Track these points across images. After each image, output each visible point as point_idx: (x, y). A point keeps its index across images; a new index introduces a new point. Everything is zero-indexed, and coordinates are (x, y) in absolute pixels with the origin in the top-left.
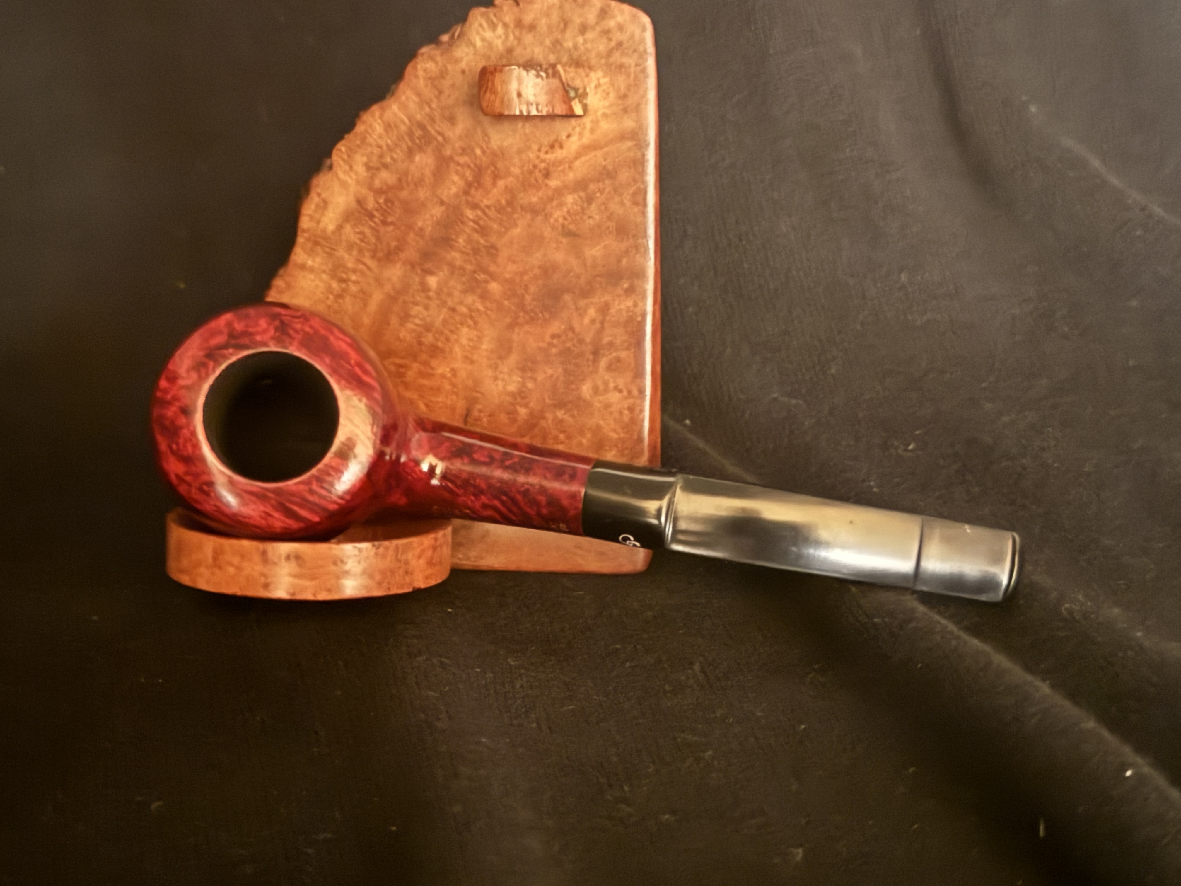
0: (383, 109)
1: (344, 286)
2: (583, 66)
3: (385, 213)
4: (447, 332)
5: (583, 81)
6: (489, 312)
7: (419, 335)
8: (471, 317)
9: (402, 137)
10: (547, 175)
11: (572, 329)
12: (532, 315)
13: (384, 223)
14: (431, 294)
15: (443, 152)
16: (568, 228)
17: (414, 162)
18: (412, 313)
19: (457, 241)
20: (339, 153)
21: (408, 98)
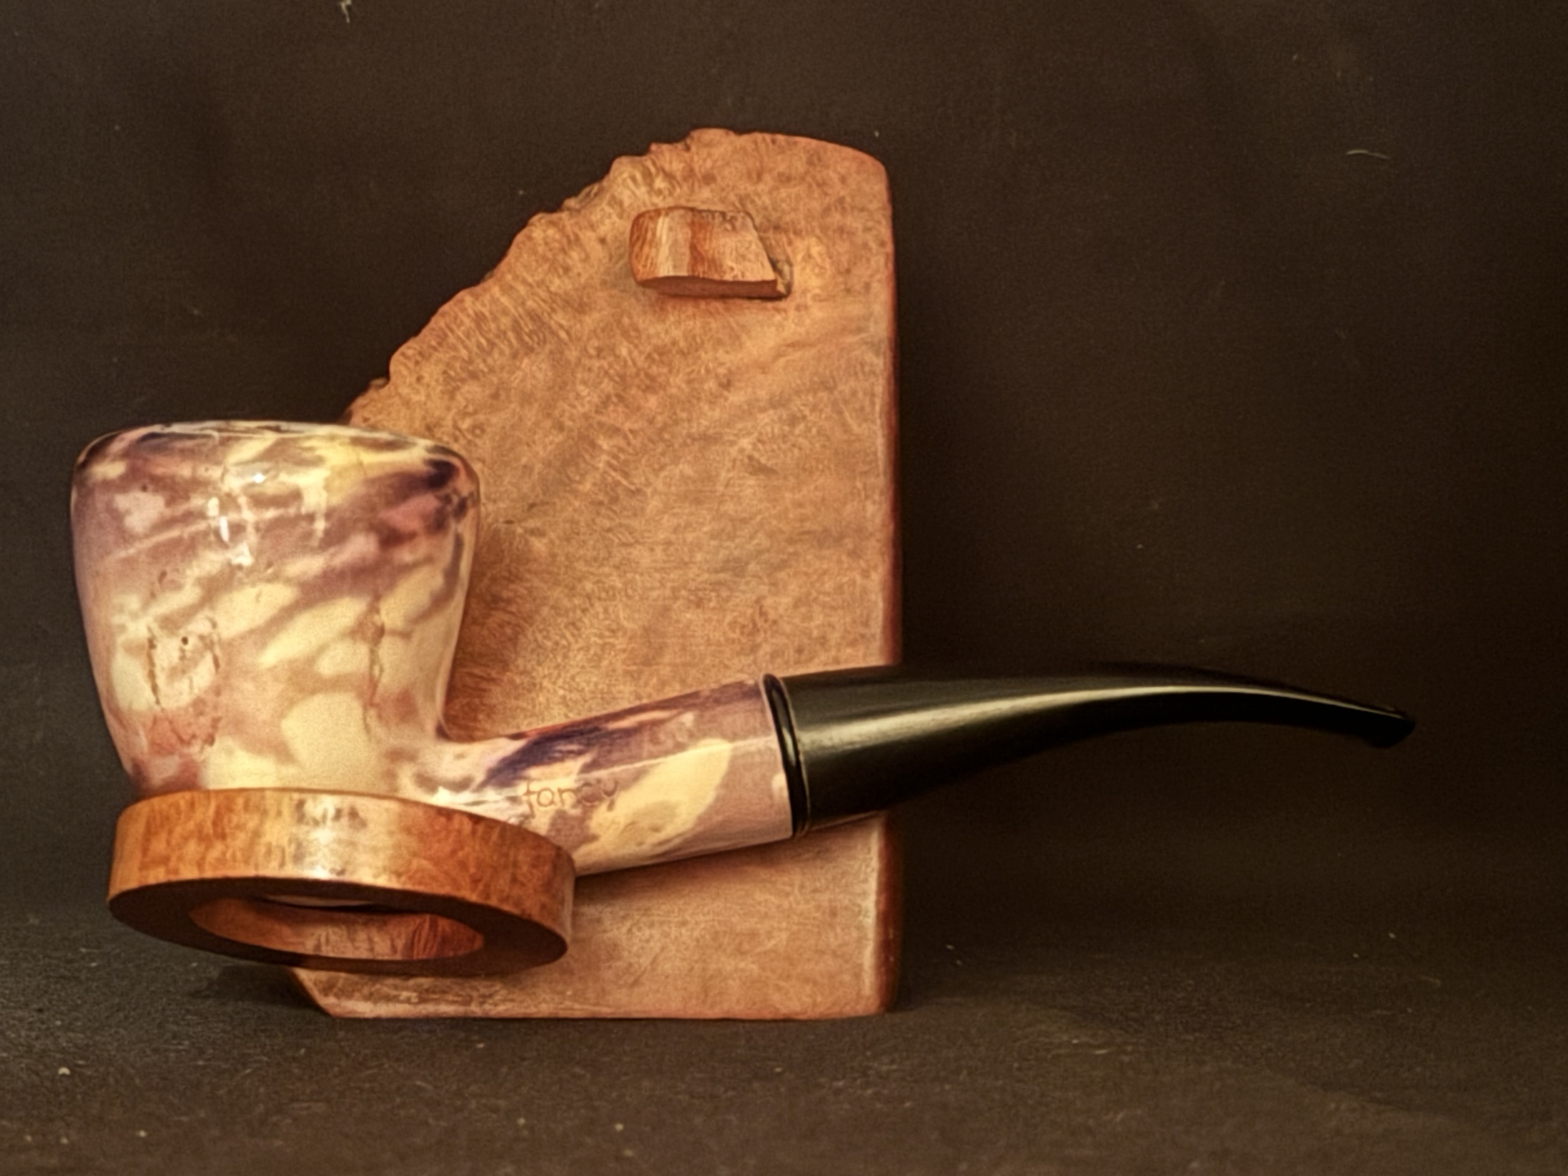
0: (475, 295)
2: (786, 232)
5: (785, 251)
9: (505, 335)
10: (727, 385)
11: (762, 614)
14: (537, 566)
15: (567, 352)
16: (759, 462)
17: (519, 368)
18: (505, 594)
19: (580, 482)
20: (402, 358)
21: (516, 277)
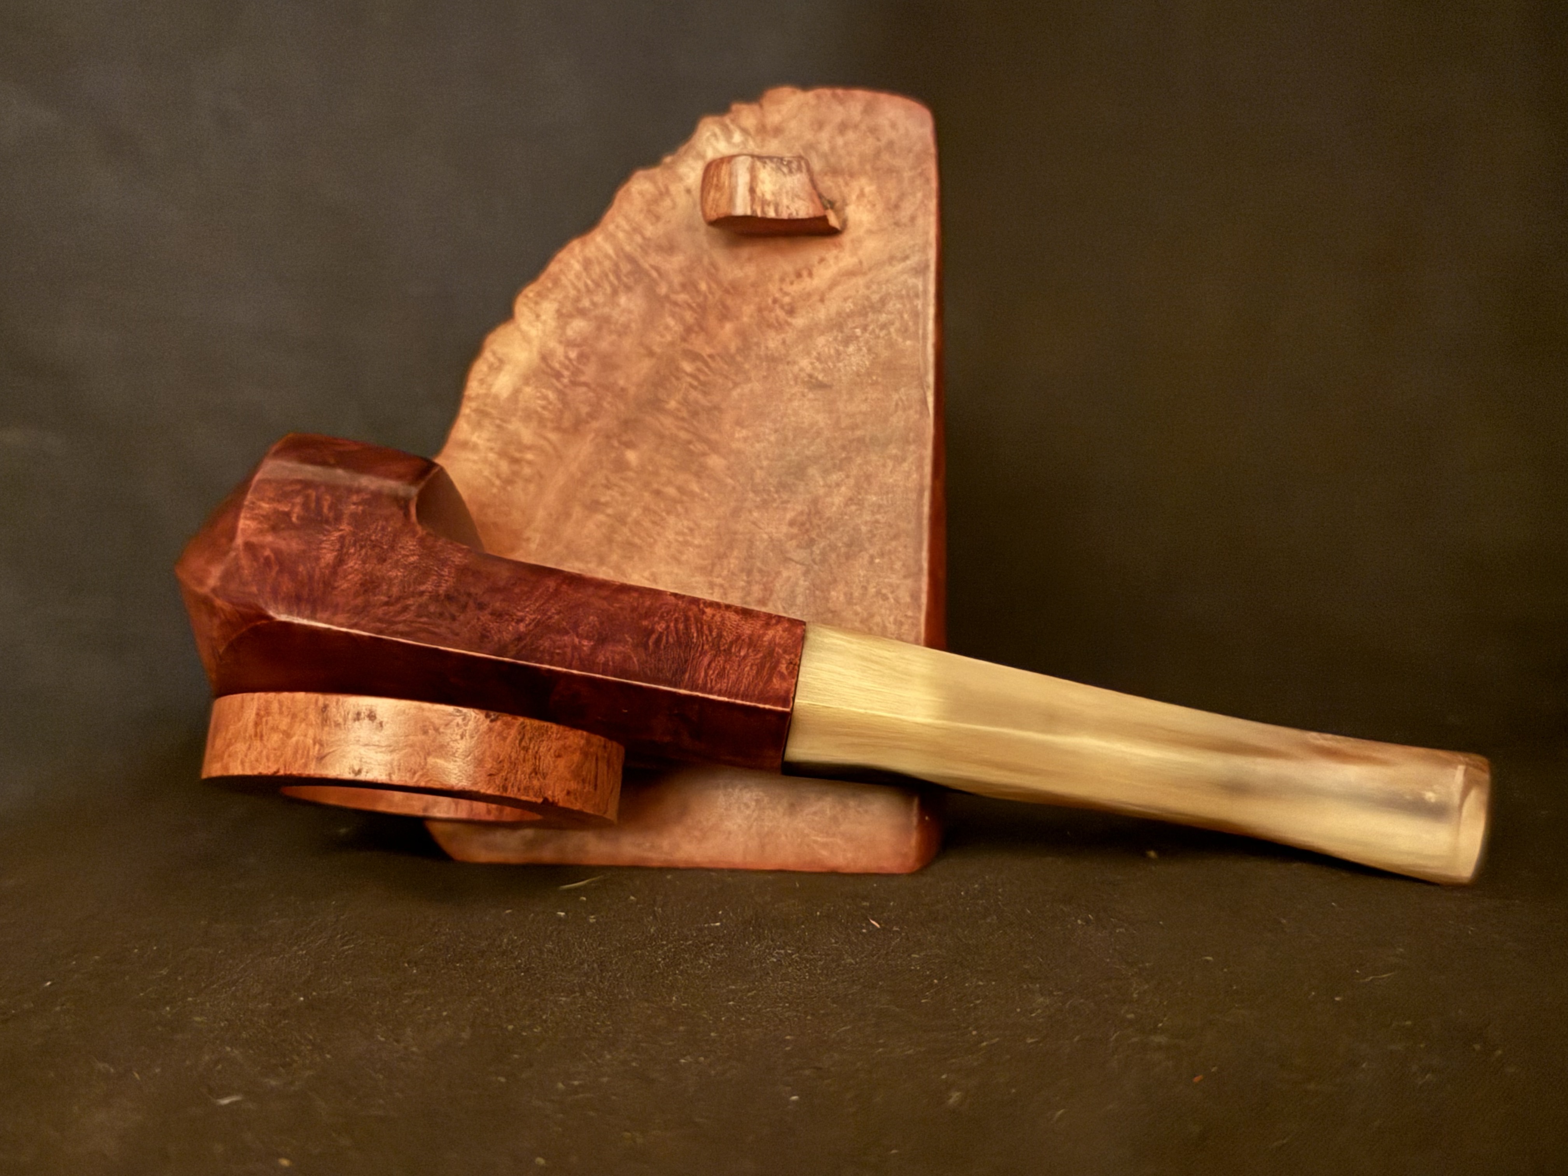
0: (584, 244)
1: (516, 467)
2: (843, 174)
3: (577, 372)
4: (647, 524)
5: (841, 192)
6: (706, 495)
7: (613, 530)
8: (681, 502)
9: (607, 276)
10: (791, 312)
11: (818, 512)
12: (765, 496)
13: (574, 383)
14: (631, 474)
15: (658, 290)
16: (817, 379)
17: (618, 305)
18: (603, 500)
19: (667, 403)
20: (525, 300)
21: (617, 227)
